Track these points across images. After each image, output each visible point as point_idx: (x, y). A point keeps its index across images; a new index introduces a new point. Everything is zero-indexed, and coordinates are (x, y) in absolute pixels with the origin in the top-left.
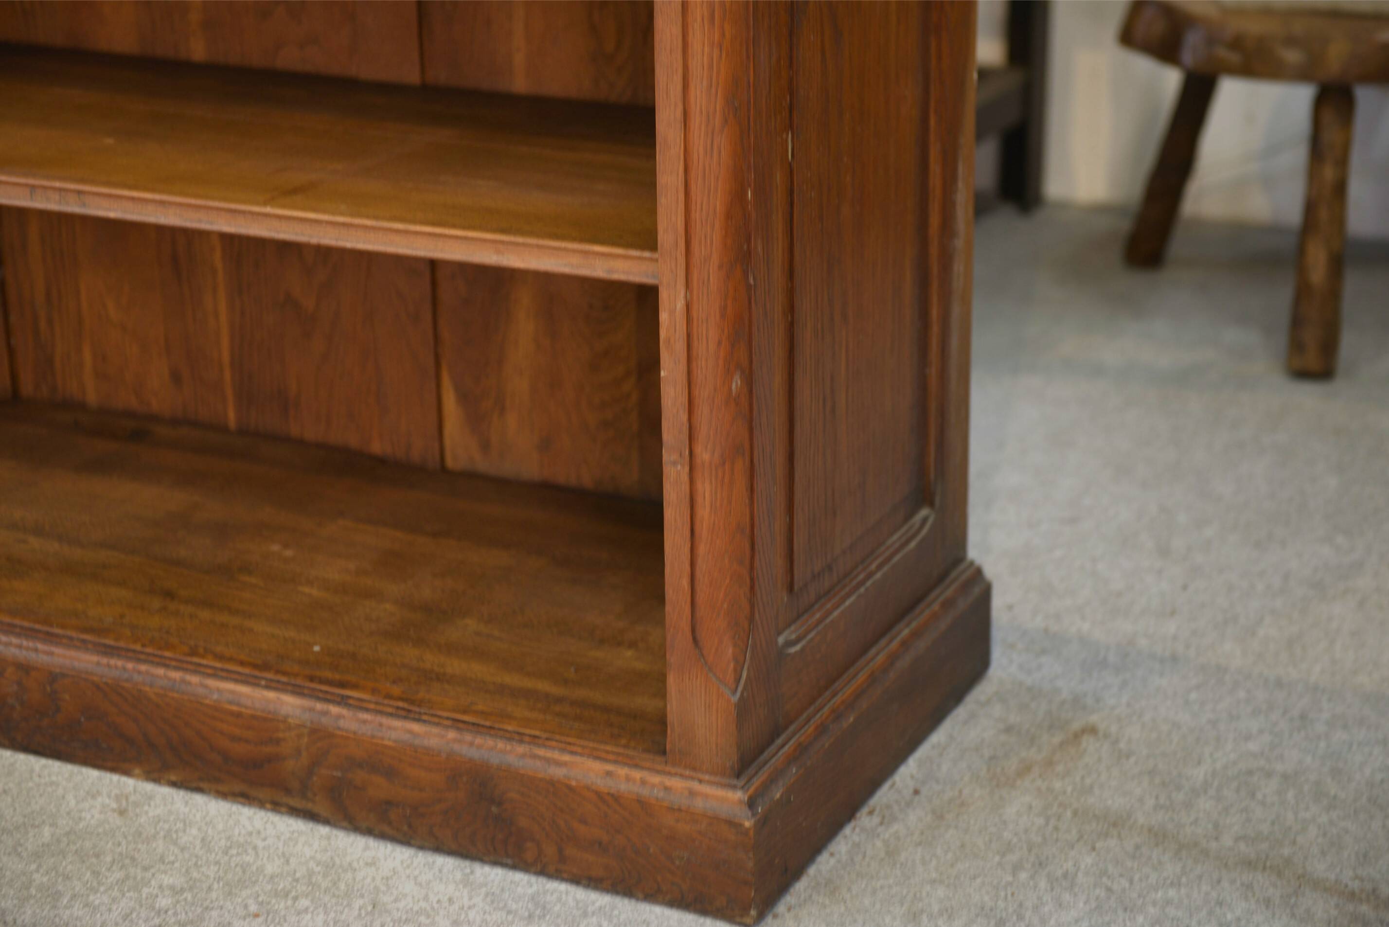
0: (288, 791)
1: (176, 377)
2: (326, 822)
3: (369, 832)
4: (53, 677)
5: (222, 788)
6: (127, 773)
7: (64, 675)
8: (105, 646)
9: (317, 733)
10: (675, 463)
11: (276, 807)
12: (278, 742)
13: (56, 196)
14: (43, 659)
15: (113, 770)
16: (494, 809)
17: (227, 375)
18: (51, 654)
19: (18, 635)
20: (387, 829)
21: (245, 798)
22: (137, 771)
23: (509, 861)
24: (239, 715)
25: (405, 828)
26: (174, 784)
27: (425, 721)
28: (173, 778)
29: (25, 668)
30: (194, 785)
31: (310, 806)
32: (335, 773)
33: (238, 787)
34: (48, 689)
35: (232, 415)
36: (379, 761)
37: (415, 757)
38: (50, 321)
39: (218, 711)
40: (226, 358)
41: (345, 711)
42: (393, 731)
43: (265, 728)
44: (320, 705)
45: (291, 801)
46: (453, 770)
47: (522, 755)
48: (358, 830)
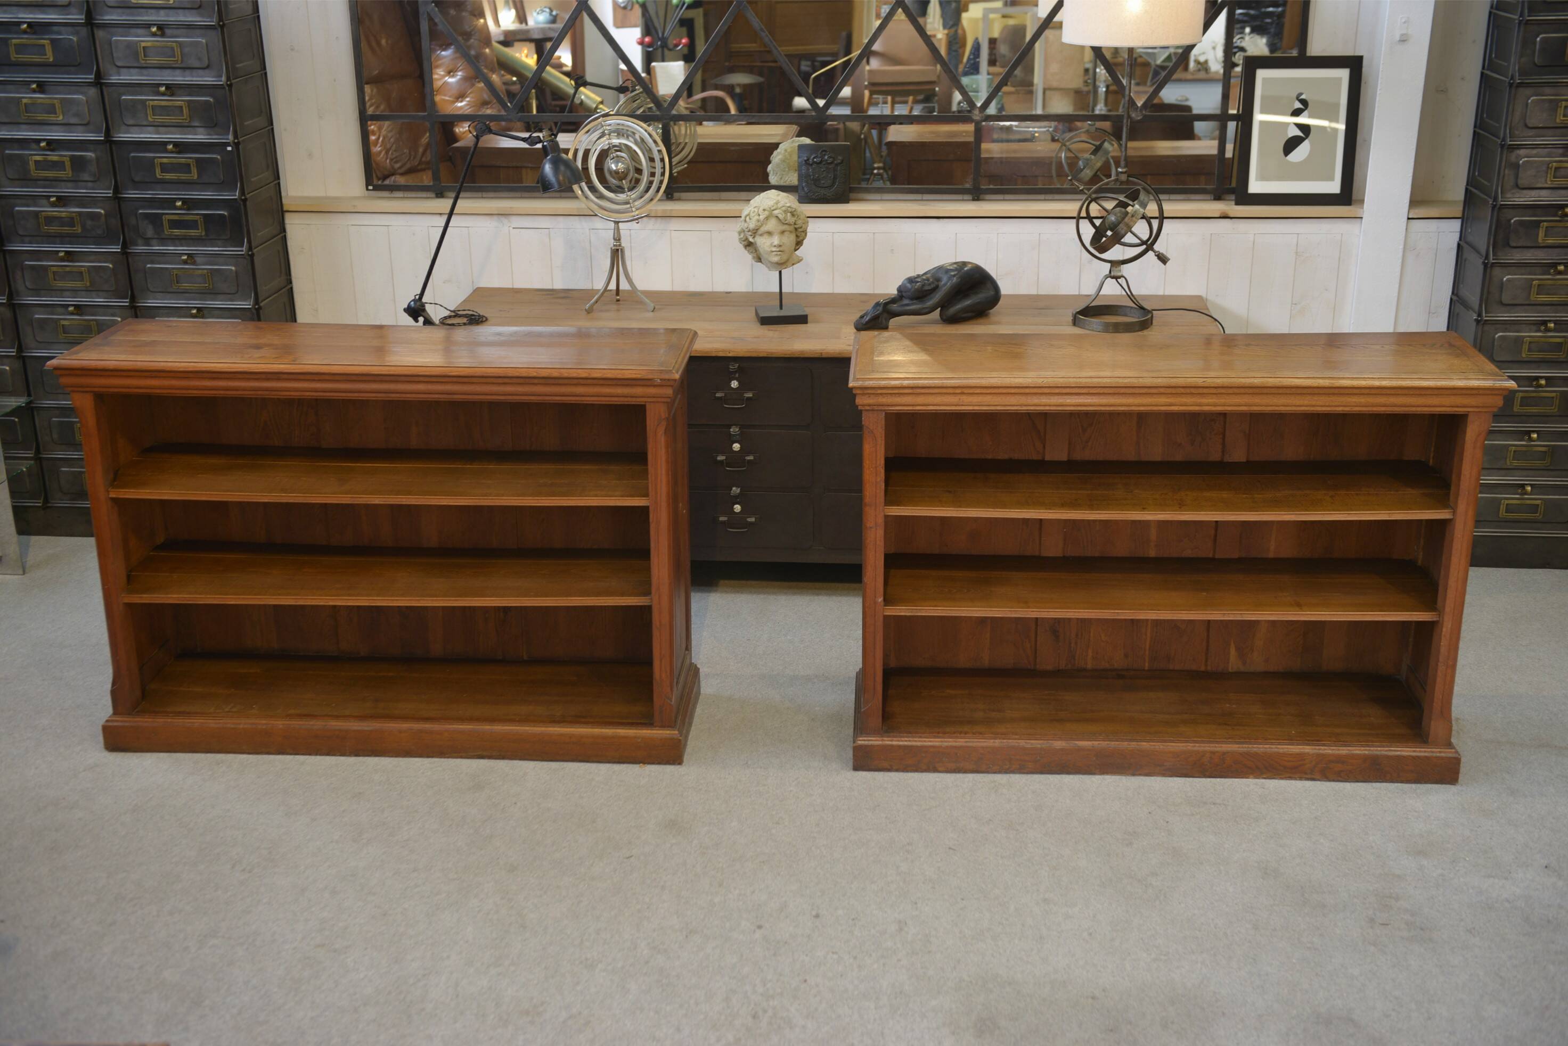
0: (1306, 773)
1: (1126, 656)
2: (1319, 780)
3: (1334, 781)
4: (1224, 753)
5: (1282, 777)
6: (1247, 778)
7: (1228, 752)
9: (1318, 755)
10: (1442, 666)
11: (1301, 779)
12: (1304, 760)
13: (1233, 616)
14: (1219, 749)
15: (1242, 778)
16: (1377, 767)
17: (1147, 652)
18: (1221, 747)
19: (1207, 743)
20: (1340, 779)
21: (1290, 778)
22: (1251, 776)
23: (1381, 780)
24: (1291, 754)
25: (1346, 777)
26: (1265, 778)
27: (1351, 746)
28: (1264, 776)
29: (1213, 753)
30: (1271, 777)
31: (1313, 776)
32: (1324, 766)
33: (1288, 775)
35: (1147, 664)
36: (1340, 760)
37: (1353, 756)
38: (1076, 643)
39: (1284, 754)
40: (1147, 647)
41: (1326, 748)
42: (1343, 751)
43: (1301, 756)
44: (1317, 747)
45: (1307, 776)
46: (1365, 758)
47: (1386, 751)
48: (1330, 781)
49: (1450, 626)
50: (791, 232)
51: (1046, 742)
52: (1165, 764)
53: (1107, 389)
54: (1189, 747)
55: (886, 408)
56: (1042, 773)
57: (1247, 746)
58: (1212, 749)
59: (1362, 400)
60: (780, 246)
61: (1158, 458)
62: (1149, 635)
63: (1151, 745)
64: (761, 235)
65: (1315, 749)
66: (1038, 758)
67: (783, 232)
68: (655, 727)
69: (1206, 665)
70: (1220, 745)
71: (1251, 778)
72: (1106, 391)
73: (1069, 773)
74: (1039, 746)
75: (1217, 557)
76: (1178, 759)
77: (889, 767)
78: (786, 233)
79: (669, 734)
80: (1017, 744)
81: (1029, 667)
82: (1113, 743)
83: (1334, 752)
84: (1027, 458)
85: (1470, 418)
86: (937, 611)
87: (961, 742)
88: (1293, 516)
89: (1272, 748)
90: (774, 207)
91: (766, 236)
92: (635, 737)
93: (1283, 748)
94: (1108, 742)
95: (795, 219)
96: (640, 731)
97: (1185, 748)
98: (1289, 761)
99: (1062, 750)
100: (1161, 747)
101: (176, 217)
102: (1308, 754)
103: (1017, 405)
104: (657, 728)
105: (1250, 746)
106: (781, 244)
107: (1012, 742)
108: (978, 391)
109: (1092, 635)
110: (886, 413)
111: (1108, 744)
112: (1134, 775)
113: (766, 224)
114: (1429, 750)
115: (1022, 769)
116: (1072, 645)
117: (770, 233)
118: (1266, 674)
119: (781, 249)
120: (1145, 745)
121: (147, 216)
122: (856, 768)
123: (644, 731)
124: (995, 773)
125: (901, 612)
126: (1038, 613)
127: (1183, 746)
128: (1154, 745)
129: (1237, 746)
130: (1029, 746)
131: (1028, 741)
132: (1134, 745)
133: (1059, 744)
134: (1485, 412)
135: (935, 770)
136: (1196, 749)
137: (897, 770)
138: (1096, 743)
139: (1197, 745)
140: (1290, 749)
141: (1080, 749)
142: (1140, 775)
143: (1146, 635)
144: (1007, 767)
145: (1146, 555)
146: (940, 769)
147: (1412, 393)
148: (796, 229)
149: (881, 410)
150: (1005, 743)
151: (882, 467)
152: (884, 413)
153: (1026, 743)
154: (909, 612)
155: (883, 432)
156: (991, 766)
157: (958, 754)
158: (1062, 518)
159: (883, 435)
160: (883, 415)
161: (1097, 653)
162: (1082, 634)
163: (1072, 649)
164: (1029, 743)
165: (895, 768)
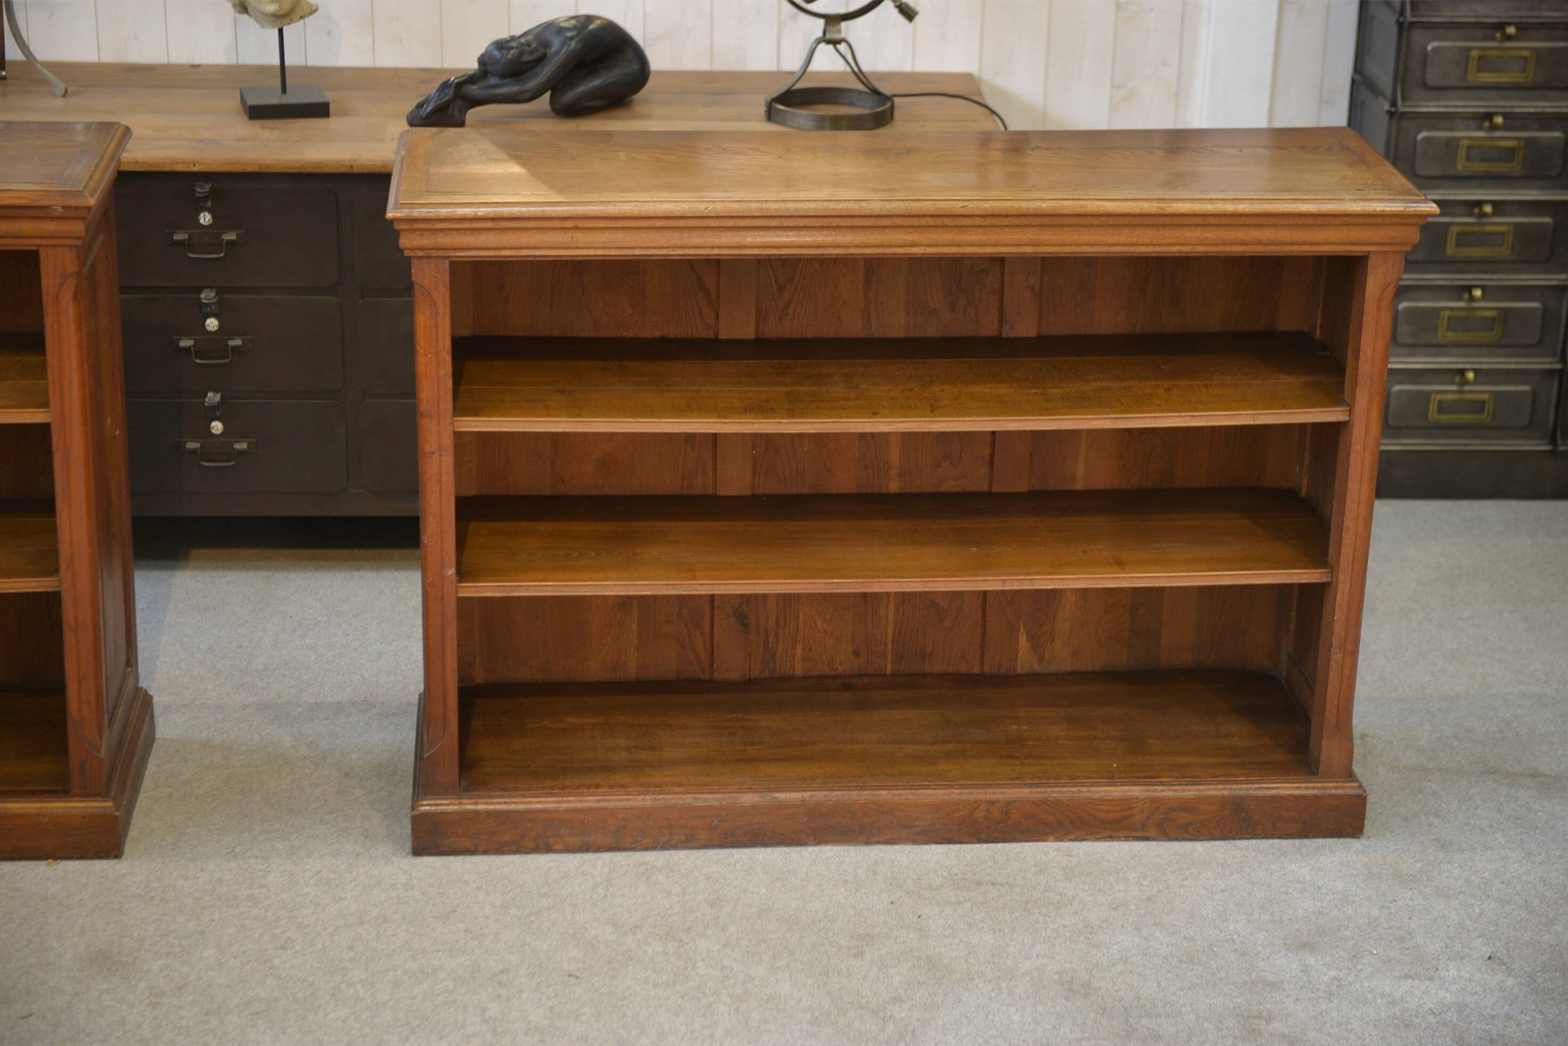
0: (1135, 830)
1: (856, 653)
2: (1155, 840)
3: (1177, 839)
4: (1008, 803)
5: (1098, 836)
6: (1045, 840)
7: (1015, 801)
8: (1028, 784)
9: (1153, 800)
10: (1337, 653)
11: (1127, 838)
12: (1132, 808)
13: (1019, 583)
14: (1000, 797)
15: (1038, 841)
16: (1243, 815)
17: (889, 647)
18: (1004, 793)
20: (1187, 836)
21: (1111, 838)
22: (1051, 838)
23: (1248, 836)
24: (1112, 800)
25: (1196, 833)
26: (1072, 840)
27: (1203, 784)
28: (1071, 837)
29: (992, 803)
30: (1082, 838)
31: (1146, 834)
32: (1161, 816)
33: (1107, 833)
34: (1004, 809)
35: (889, 667)
36: (1186, 806)
37: (1205, 800)
38: (777, 635)
39: (1101, 801)
40: (890, 638)
41: (1165, 788)
42: (1191, 792)
43: (1126, 803)
44: (1151, 788)
45: (1136, 834)
46: (1224, 802)
47: (1256, 789)
48: (1171, 840)
49: (1347, 590)
51: (727, 795)
52: (917, 824)
53: (811, 220)
54: (954, 796)
55: (451, 253)
56: (722, 846)
57: (1043, 790)
58: (989, 797)
59: (1209, 234)
61: (900, 334)
62: (891, 619)
63: (894, 795)
65: (1148, 791)
66: (716, 822)
68: (73, 796)
69: (982, 664)
70: (1002, 790)
71: (1051, 841)
72: (809, 222)
73: (765, 844)
74: (716, 803)
75: (994, 490)
76: (937, 816)
77: (472, 848)
79: (98, 807)
80: (680, 802)
81: (702, 677)
82: (835, 793)
83: (1176, 794)
84: (690, 336)
85: (1372, 262)
86: (545, 588)
87: (589, 801)
88: (1107, 422)
89: (1082, 792)
92: (38, 815)
93: (1098, 792)
94: (827, 793)
96: (46, 805)
97: (946, 798)
98: (1108, 812)
99: (754, 807)
100: (911, 797)
102: (1137, 798)
103: (666, 248)
104: (77, 798)
105: (1048, 790)
107: (674, 799)
108: (601, 224)
109: (801, 621)
110: (450, 261)
111: (826, 796)
112: (867, 843)
114: (1320, 785)
115: (691, 841)
116: (771, 638)
118: (1076, 676)
120: (885, 795)
122: (418, 851)
123: (54, 805)
124: (646, 849)
125: (486, 592)
126: (710, 587)
127: (944, 794)
128: (900, 795)
129: (1029, 790)
130: (699, 804)
131: (698, 796)
132: (867, 795)
133: (748, 799)
134: (1393, 252)
135: (549, 849)
136: (965, 797)
137: (486, 852)
138: (807, 795)
139: (967, 791)
140: (1110, 791)
141: (782, 806)
142: (878, 843)
143: (887, 619)
144: (665, 839)
145: (885, 491)
146: (557, 847)
147: (1283, 223)
149: (443, 257)
150: (662, 799)
151: (447, 353)
152: (448, 262)
153: (695, 798)
154: (499, 592)
155: (447, 293)
156: (640, 839)
157: (586, 822)
158: (747, 432)
159: (448, 299)
160: (447, 264)
161: (810, 650)
162: (785, 621)
163: (770, 645)
164: (700, 799)
165: (481, 848)
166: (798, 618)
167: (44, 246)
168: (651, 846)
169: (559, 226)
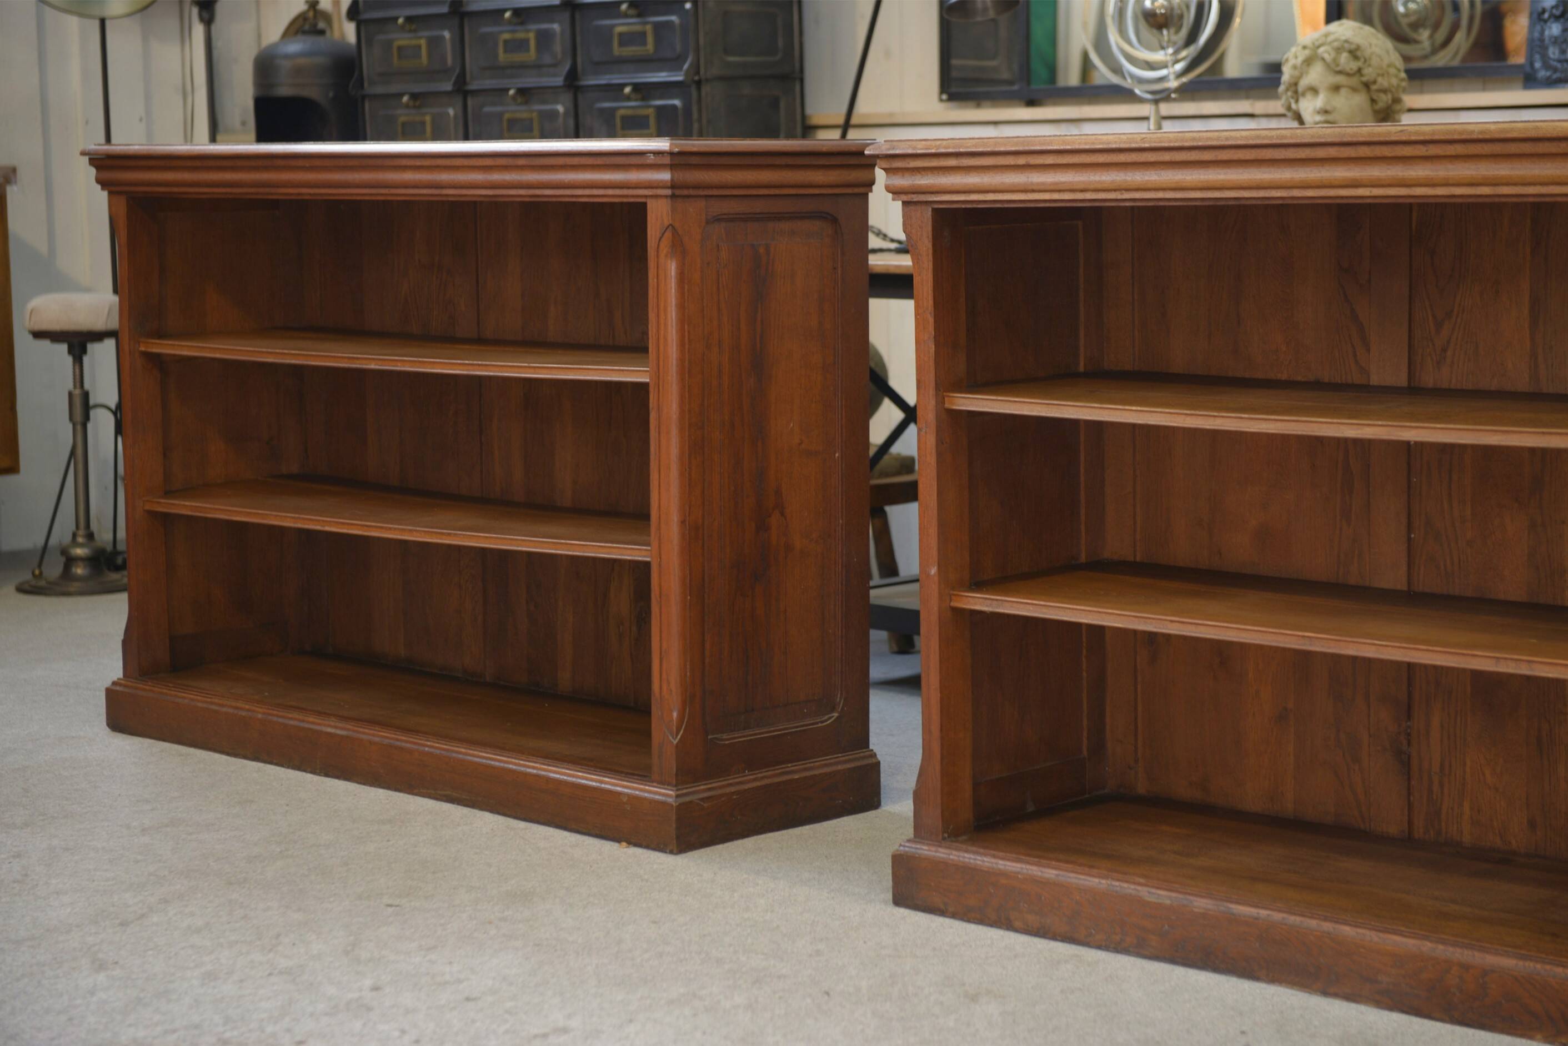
50: (1354, 90)
51: (1179, 896)
52: (1379, 978)
54: (1425, 950)
55: (934, 198)
56: (1173, 960)
57: (1532, 964)
60: (1326, 112)
63: (1357, 934)
64: (1303, 94)
67: (1336, 88)
71: (1539, 1041)
73: (1216, 969)
76: (1403, 972)
77: (942, 907)
78: (1343, 91)
82: (1294, 917)
84: (1344, 381)
90: (1320, 42)
91: (1309, 96)
92: (621, 793)
94: (1285, 915)
95: (1360, 64)
96: (630, 785)
97: (1417, 951)
99: (1205, 917)
100: (1375, 941)
101: (629, 112)
105: (1539, 966)
106: (1328, 108)
107: (1128, 888)
111: (1282, 919)
112: (1325, 993)
113: (1307, 73)
115: (1142, 948)
116: (1435, 787)
117: (1314, 90)
119: (1330, 118)
120: (1347, 931)
121: (602, 111)
122: (901, 899)
124: (1099, 947)
125: (976, 604)
128: (1362, 935)
129: (1514, 961)
130: (1152, 899)
131: (1153, 890)
132: (1327, 926)
133: (1201, 904)
135: (1009, 926)
136: (1437, 955)
137: (954, 916)
138: (1263, 913)
139: (1441, 947)
141: (1234, 922)
142: (1336, 995)
144: (1118, 939)
146: (1017, 924)
148: (1367, 85)
150: (1117, 886)
151: (930, 313)
152: (930, 209)
153: (1149, 893)
154: (987, 606)
155: (930, 246)
156: (1093, 932)
157: (1043, 898)
158: (1208, 427)
159: (931, 252)
160: (929, 213)
161: (1479, 811)
162: (1450, 766)
163: (1435, 798)
164: (1154, 894)
165: (951, 909)
166: (1465, 764)
167: (652, 196)
168: (1104, 944)
169: (1012, 163)
